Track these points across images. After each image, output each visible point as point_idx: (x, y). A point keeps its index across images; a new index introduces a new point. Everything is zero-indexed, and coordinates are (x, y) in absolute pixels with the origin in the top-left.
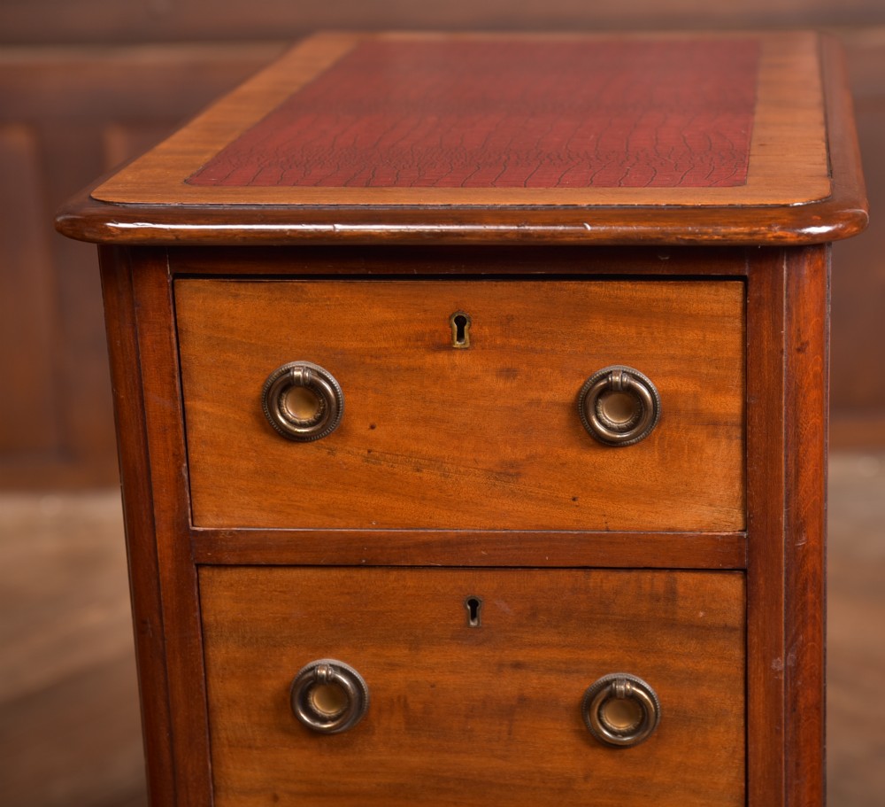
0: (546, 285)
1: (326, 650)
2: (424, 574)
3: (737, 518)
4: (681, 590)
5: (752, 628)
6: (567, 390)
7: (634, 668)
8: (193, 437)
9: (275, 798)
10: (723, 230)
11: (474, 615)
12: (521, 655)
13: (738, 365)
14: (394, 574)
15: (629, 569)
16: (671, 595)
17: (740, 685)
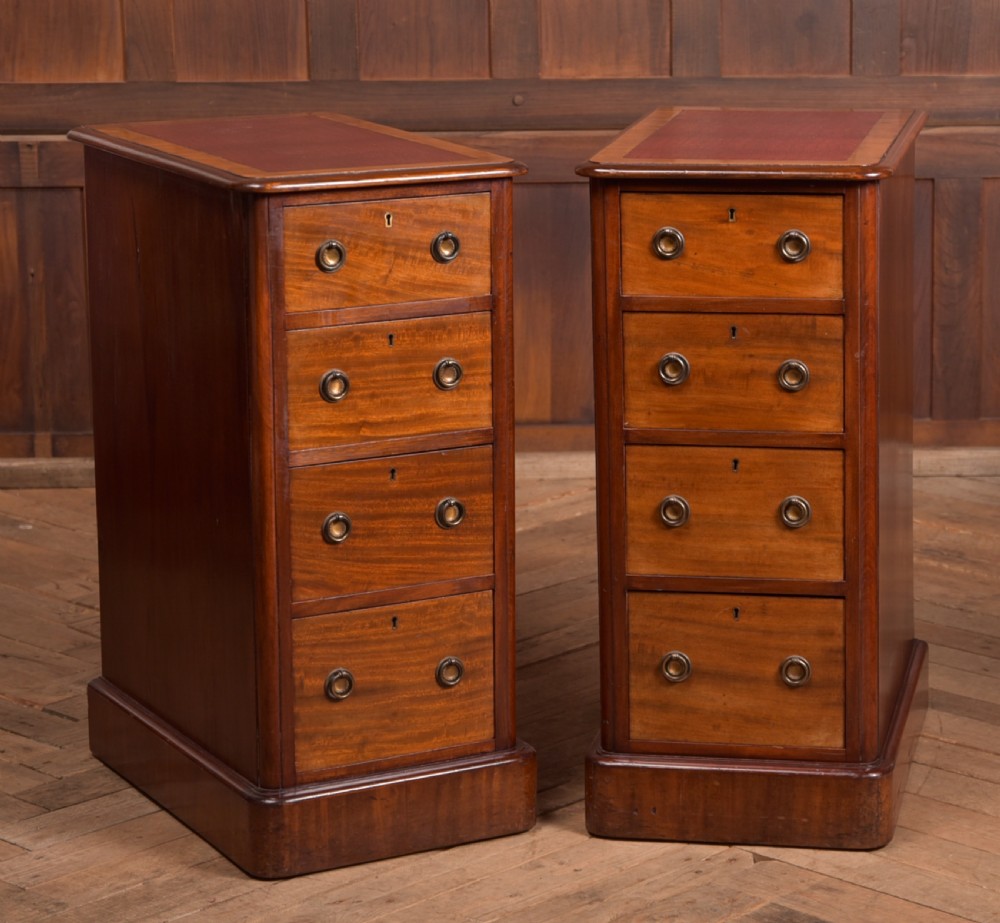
0: (766, 197)
1: (673, 349)
2: (714, 316)
3: (840, 293)
4: (818, 323)
5: (847, 340)
6: (773, 239)
7: (798, 358)
8: (624, 258)
9: (649, 414)
10: (833, 174)
11: (734, 335)
12: (753, 352)
13: (841, 230)
14: (702, 316)
15: (797, 314)
16: (814, 326)
17: (842, 364)
